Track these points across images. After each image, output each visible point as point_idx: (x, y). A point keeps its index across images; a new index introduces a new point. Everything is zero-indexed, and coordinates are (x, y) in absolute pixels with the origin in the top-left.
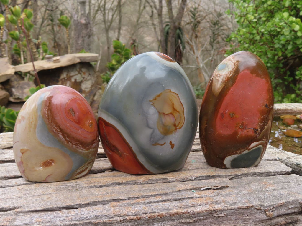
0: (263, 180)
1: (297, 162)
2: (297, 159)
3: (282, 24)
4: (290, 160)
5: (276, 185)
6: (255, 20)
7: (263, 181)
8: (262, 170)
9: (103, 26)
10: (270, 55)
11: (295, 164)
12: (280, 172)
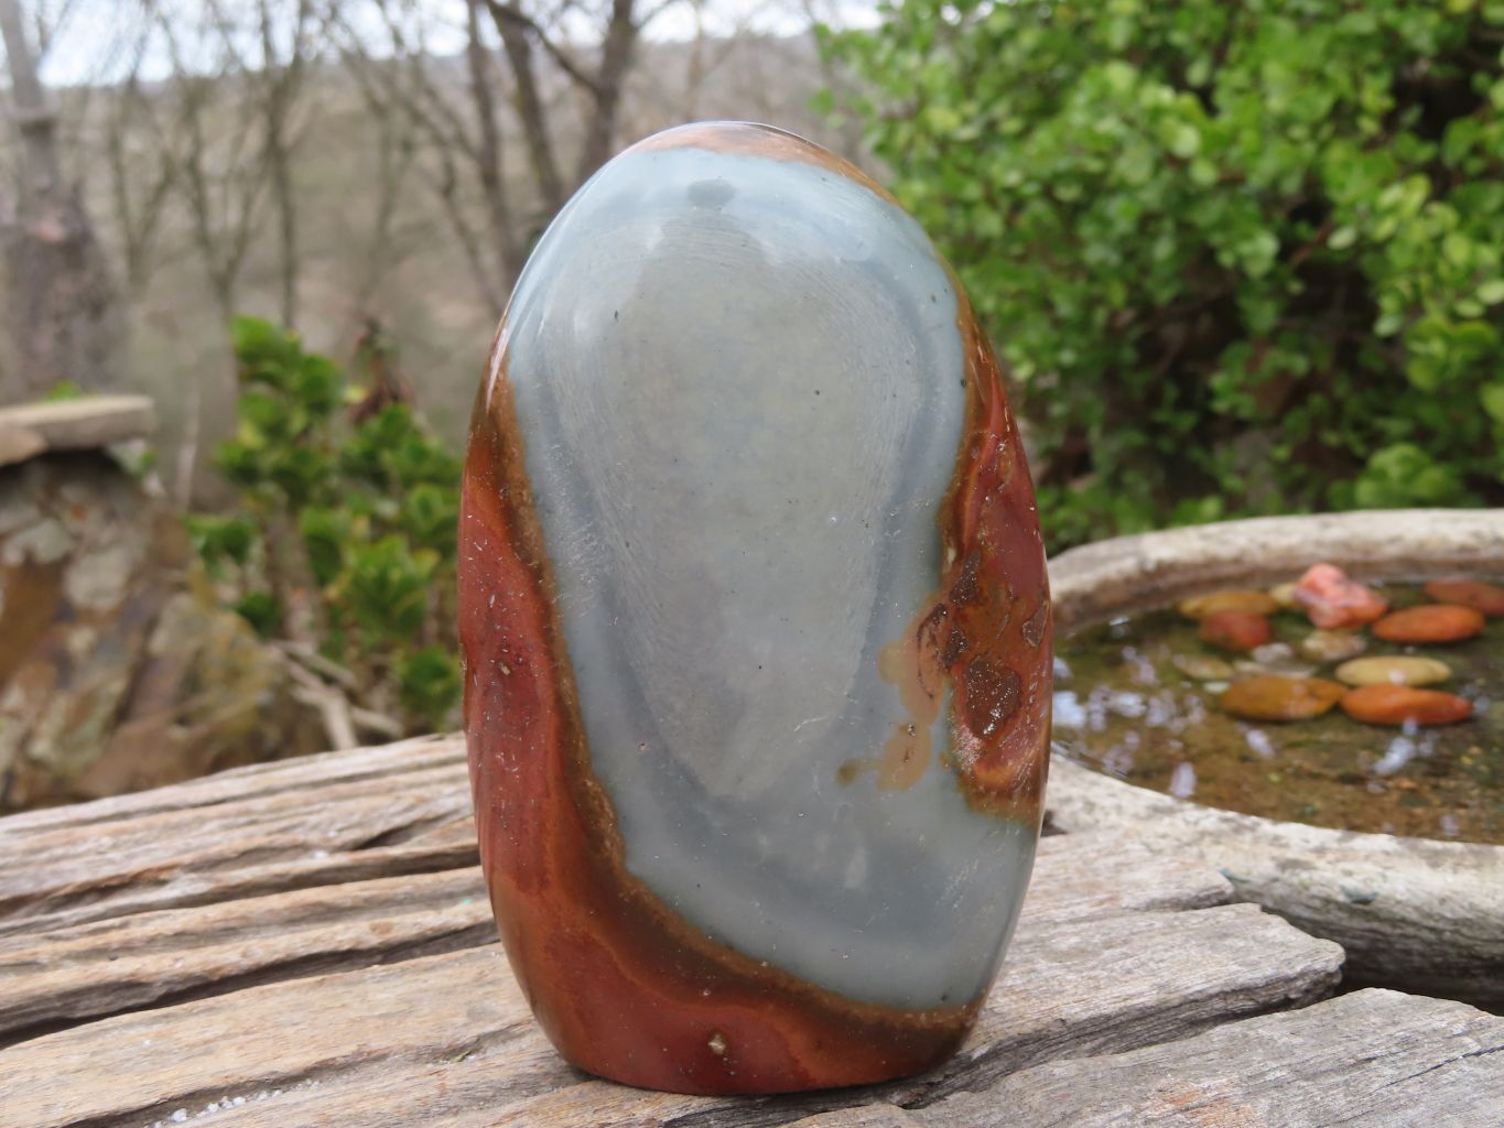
0: (1160, 1073)
1: (1352, 884)
2: (1349, 866)
3: (1110, 126)
4: (1304, 875)
5: (1263, 1104)
6: (968, 133)
7: (1162, 1083)
8: (1141, 994)
9: (196, 264)
10: (1065, 308)
11: (1341, 898)
12: (1270, 984)
